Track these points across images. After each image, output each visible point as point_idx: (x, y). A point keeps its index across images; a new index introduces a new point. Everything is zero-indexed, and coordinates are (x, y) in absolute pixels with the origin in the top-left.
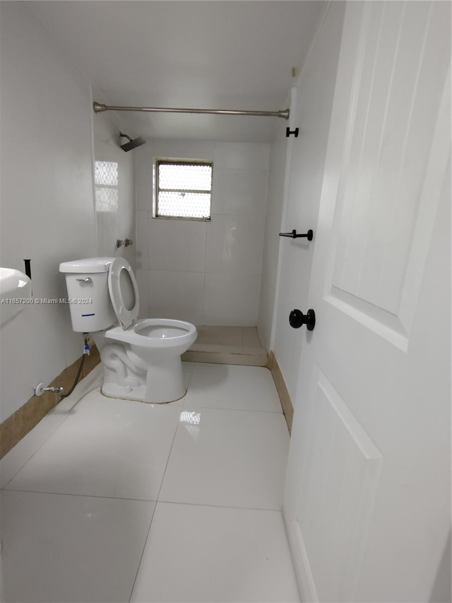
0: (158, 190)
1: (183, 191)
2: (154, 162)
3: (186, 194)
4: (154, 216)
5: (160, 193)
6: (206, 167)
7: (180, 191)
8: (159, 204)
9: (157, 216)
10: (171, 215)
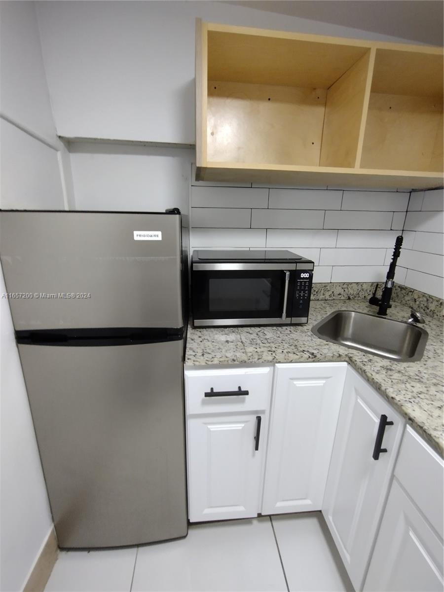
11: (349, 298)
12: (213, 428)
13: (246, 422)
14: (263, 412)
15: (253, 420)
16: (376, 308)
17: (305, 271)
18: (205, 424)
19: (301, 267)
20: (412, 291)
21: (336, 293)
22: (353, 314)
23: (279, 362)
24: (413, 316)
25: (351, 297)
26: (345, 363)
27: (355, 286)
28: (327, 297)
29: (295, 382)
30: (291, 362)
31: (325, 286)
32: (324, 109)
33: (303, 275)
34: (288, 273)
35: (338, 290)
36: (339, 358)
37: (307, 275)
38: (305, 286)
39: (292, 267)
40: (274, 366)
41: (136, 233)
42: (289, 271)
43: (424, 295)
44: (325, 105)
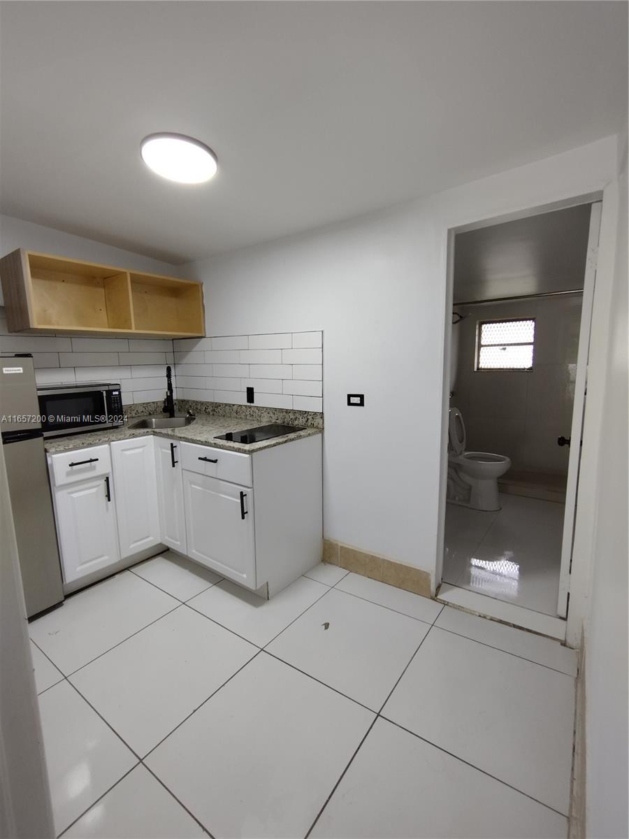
0: (480, 346)
1: (505, 345)
2: (478, 322)
3: (507, 347)
4: (475, 370)
5: (482, 348)
6: (528, 321)
7: (501, 345)
8: (481, 358)
9: (478, 369)
10: (492, 367)
11: (150, 414)
12: (75, 495)
13: (98, 486)
14: (108, 474)
15: (103, 482)
16: (168, 414)
17: (115, 390)
18: (69, 493)
19: (111, 388)
20: (188, 401)
21: (140, 411)
22: (154, 420)
23: (113, 441)
24: (189, 413)
25: (152, 413)
26: (152, 436)
27: (153, 405)
28: (134, 415)
29: (125, 452)
30: (120, 440)
31: (130, 406)
32: (103, 290)
33: (114, 393)
34: (104, 392)
35: (141, 409)
36: (147, 434)
37: (117, 393)
38: (117, 400)
39: (106, 388)
40: (110, 445)
41: (4, 369)
42: (106, 391)
43: (194, 401)
44: (104, 287)
